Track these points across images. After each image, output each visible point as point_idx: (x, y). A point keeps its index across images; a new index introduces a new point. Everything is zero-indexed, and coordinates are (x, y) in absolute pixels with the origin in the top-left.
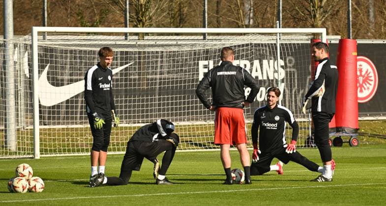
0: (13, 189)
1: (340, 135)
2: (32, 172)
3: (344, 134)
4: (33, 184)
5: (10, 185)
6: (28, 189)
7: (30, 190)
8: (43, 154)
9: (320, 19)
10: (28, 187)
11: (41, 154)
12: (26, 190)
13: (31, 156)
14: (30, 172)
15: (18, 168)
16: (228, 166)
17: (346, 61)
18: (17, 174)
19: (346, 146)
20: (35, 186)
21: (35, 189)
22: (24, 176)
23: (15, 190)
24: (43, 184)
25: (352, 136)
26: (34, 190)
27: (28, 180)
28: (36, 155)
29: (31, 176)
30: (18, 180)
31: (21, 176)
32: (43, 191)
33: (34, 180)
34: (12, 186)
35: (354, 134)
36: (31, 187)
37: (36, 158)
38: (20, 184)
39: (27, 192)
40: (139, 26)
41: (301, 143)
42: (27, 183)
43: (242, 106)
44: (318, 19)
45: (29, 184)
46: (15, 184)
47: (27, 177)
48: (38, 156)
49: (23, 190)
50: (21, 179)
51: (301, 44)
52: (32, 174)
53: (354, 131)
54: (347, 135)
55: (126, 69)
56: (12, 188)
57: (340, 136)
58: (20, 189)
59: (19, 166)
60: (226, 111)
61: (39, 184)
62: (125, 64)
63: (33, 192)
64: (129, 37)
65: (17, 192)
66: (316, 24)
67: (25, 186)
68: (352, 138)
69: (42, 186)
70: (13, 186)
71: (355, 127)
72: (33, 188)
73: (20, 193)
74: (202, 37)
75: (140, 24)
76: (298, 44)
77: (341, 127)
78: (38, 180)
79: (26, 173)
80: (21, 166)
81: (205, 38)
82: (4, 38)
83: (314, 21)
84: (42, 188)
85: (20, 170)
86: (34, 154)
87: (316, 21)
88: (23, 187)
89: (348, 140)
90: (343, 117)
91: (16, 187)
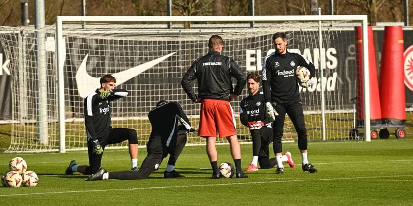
0: (6, 184)
1: (387, 126)
2: (26, 166)
3: (390, 126)
4: (26, 178)
5: (3, 179)
6: (22, 183)
7: (24, 185)
8: (68, 148)
9: (376, 5)
10: (21, 182)
11: (66, 148)
12: (19, 185)
13: (57, 150)
14: (23, 166)
15: (11, 162)
16: (214, 160)
17: (392, 49)
18: (10, 168)
19: (393, 138)
20: (29, 180)
21: (29, 183)
22: (18, 170)
23: (8, 184)
24: (38, 178)
25: (398, 128)
26: (27, 184)
27: (21, 174)
28: (61, 149)
29: (25, 170)
30: (11, 174)
31: (15, 171)
32: (37, 186)
33: (28, 174)
34: (5, 180)
35: (401, 126)
36: (25, 181)
37: (62, 152)
38: (14, 179)
39: (21, 186)
40: (184, 14)
41: (346, 135)
42: (21, 178)
43: (228, 97)
44: (374, 5)
45: (23, 179)
46: (8, 178)
47: (20, 172)
48: (64, 149)
49: (17, 184)
50: (15, 173)
51: (342, 31)
52: (26, 167)
53: (400, 123)
54: (393, 126)
55: (169, 59)
56: (5, 182)
57: (386, 128)
58: (13, 184)
59: (13, 160)
60: (211, 103)
61: (33, 178)
62: (168, 54)
63: (27, 186)
64: (173, 26)
65: (10, 186)
66: (372, 10)
67: (18, 180)
68: (398, 130)
69: (36, 181)
70: (7, 180)
71: (402, 118)
72: (26, 182)
73: (13, 187)
74: (249, 25)
75: (185, 12)
76: (338, 32)
77: (387, 119)
78: (32, 174)
79: (19, 166)
80: (15, 159)
81: (252, 26)
82: (36, 28)
83: (371, 6)
84: (36, 182)
85: (14, 164)
86: (59, 148)
87: (372, 6)
88: (16, 181)
89: (394, 133)
90: (389, 108)
91: (9, 181)
